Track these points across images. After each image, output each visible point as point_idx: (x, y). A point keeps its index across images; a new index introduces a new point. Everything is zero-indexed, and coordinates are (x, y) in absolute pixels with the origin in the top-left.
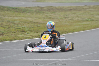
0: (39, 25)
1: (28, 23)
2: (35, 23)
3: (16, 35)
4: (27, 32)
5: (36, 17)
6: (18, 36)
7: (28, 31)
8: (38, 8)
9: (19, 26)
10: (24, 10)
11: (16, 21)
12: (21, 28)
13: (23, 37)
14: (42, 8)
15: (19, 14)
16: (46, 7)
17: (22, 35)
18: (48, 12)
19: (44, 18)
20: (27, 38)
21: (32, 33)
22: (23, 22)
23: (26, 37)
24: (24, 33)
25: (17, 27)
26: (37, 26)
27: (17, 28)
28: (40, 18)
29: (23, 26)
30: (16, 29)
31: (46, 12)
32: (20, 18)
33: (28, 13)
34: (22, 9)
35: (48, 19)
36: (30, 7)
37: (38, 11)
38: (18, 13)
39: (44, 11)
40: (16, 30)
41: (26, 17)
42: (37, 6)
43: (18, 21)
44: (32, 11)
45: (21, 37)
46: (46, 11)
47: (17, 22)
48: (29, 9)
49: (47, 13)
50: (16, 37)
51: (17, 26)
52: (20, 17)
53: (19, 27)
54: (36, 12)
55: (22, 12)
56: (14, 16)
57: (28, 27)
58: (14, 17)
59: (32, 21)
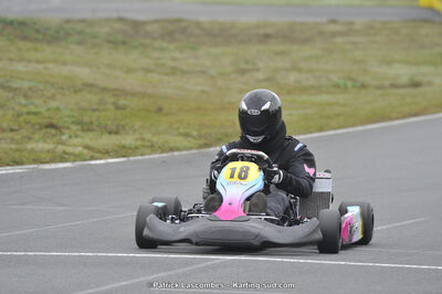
0: (122, 102)
1: (75, 92)
2: (104, 90)
3: (18, 143)
4: (68, 128)
5: (109, 66)
6: (30, 146)
7: (74, 127)
8: (118, 26)
9: (32, 104)
10: (57, 32)
11: (23, 79)
12: (42, 110)
13: (49, 151)
14: (136, 25)
15: (36, 50)
16: (156, 21)
17: (45, 141)
18: (165, 45)
19: (148, 70)
20: (66, 156)
21: (91, 134)
22: (52, 85)
23: (65, 153)
24: (54, 135)
25: (25, 106)
26: (114, 103)
27: (25, 110)
28: (129, 71)
29: (53, 104)
30: (19, 115)
31: (157, 44)
32: (40, 67)
33: (73, 47)
34: (48, 29)
35: (167, 74)
36: (83, 21)
37: (120, 38)
38: (30, 45)
39: (149, 41)
40: (21, 119)
41: (65, 63)
42: (114, 15)
43: (30, 80)
44: (94, 36)
45: (41, 151)
46: (154, 39)
47: (26, 85)
48: (79, 27)
49: (162, 50)
50: (17, 150)
51: (24, 101)
52: (38, 62)
53: (33, 109)
54: (109, 42)
55: (49, 42)
56: (12, 55)
57: (72, 110)
58: (11, 60)
59: (91, 81)
